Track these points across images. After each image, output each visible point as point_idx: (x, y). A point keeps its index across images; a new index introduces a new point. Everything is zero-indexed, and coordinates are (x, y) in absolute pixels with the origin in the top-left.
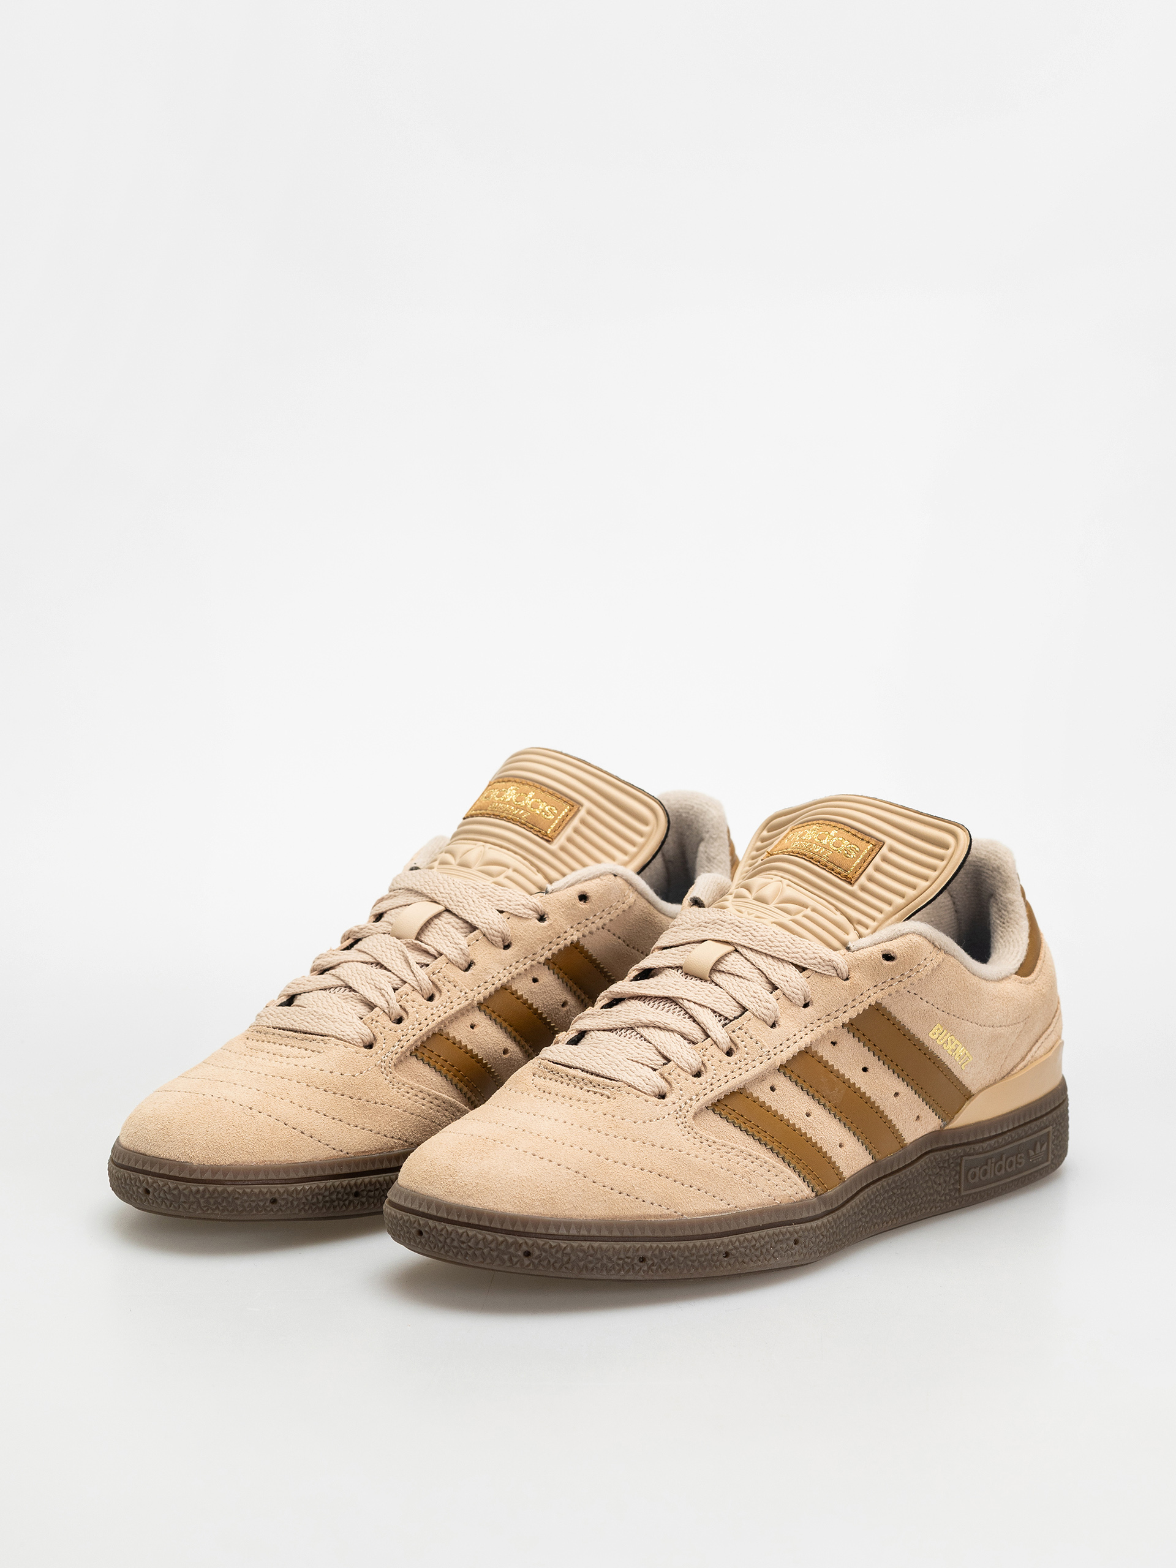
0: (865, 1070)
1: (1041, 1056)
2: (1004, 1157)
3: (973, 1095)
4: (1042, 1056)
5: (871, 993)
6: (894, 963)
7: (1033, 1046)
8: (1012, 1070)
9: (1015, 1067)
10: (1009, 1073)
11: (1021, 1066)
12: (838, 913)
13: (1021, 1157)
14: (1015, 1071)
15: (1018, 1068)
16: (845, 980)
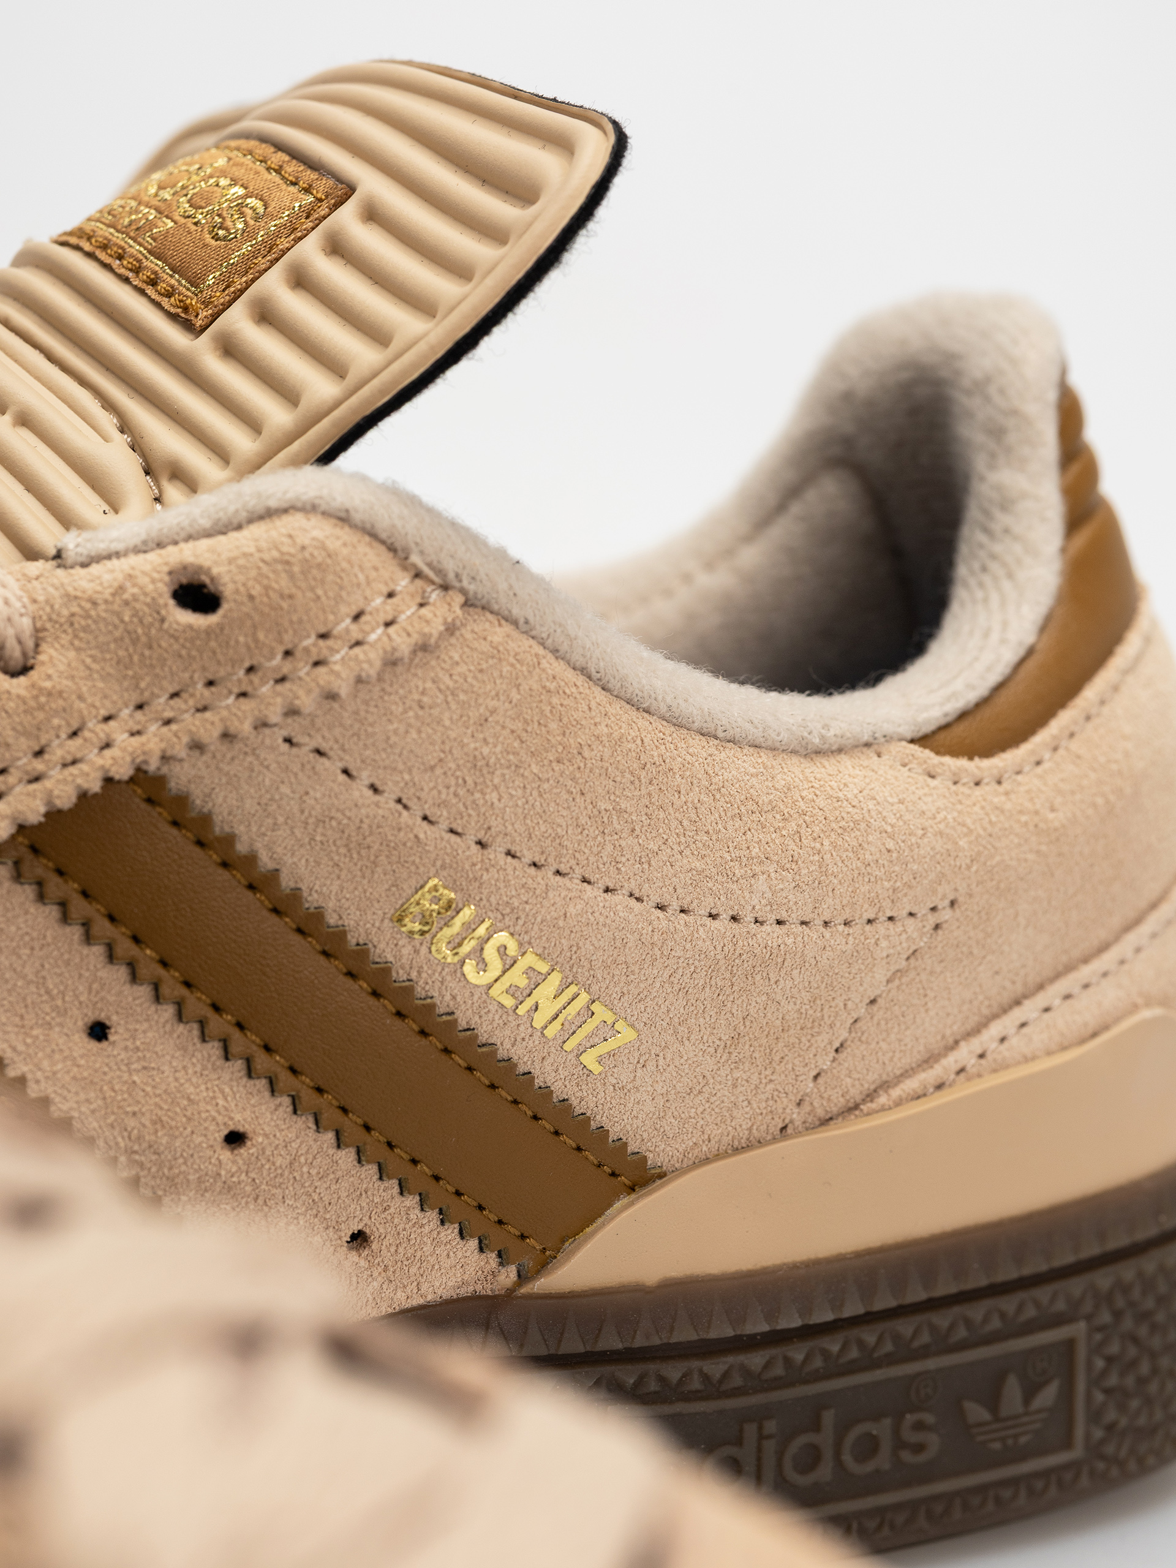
0: (99, 1031)
1: (1027, 1059)
2: (828, 1417)
3: (662, 1176)
4: (1034, 1058)
5: (117, 731)
6: (212, 619)
7: (995, 1016)
8: (870, 1096)
9: (885, 1086)
10: (856, 1107)
11: (911, 1085)
12: (121, 441)
13: (919, 1426)
14: (883, 1099)
15: (896, 1092)
16: (14, 674)
